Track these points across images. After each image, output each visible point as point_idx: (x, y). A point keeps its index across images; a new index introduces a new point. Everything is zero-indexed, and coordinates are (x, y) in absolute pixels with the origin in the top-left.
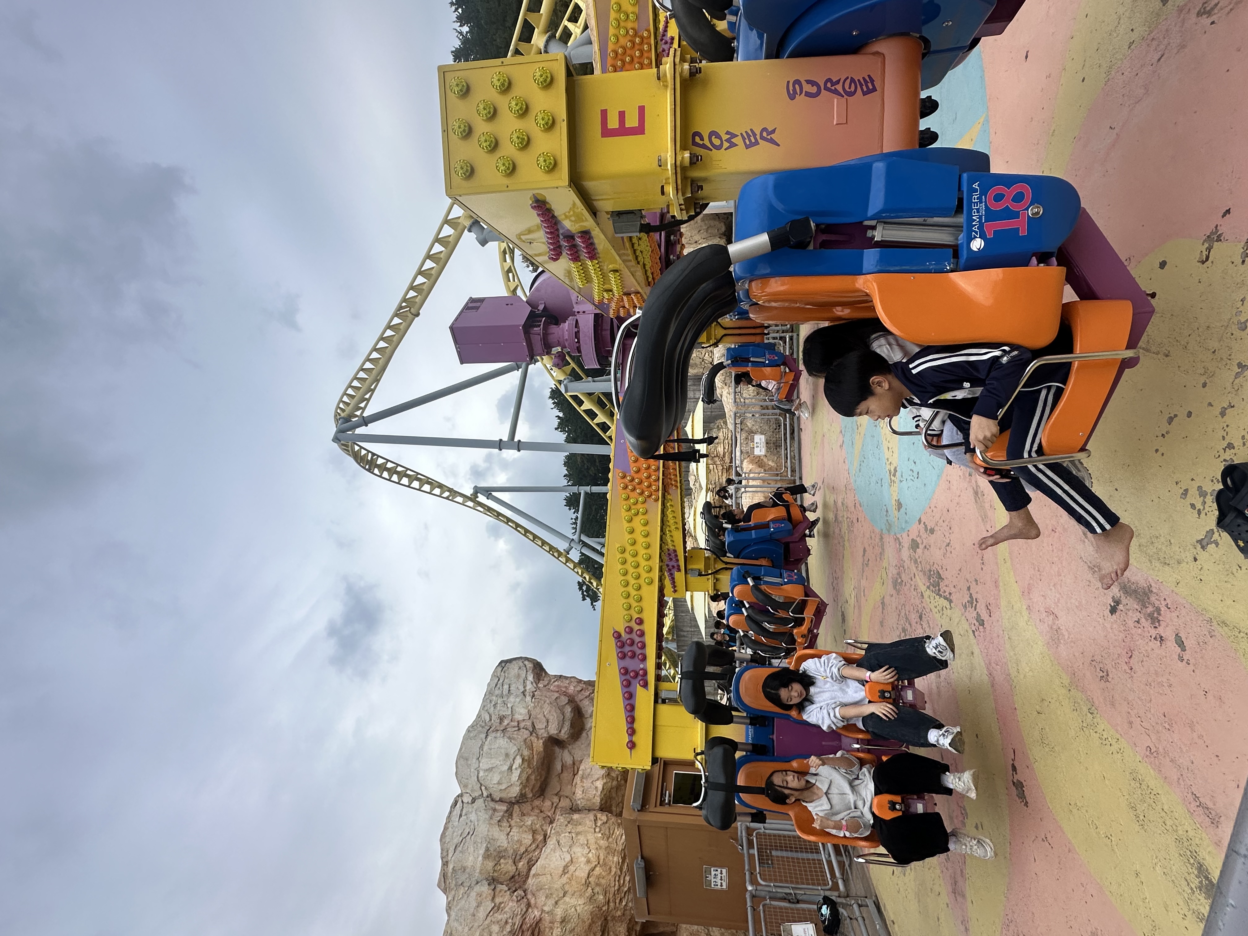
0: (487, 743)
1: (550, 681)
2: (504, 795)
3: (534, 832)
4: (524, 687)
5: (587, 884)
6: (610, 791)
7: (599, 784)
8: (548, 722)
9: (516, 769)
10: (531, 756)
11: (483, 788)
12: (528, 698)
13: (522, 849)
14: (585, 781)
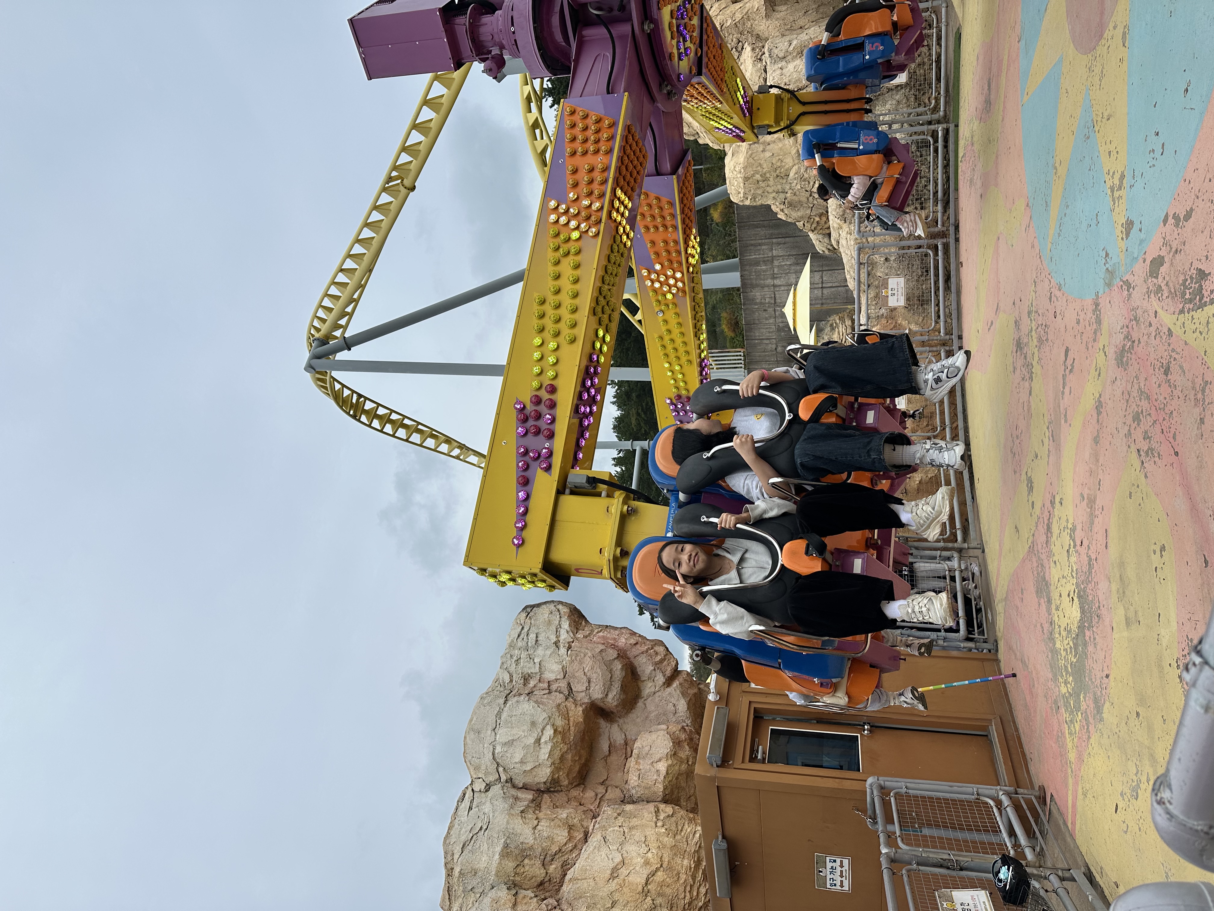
0: (506, 709)
1: (592, 631)
2: (529, 780)
3: (571, 828)
4: (557, 637)
5: (645, 893)
6: (677, 778)
7: (662, 767)
8: (589, 682)
9: (546, 742)
10: (567, 728)
11: (501, 769)
12: (563, 651)
13: (554, 849)
14: (641, 761)
